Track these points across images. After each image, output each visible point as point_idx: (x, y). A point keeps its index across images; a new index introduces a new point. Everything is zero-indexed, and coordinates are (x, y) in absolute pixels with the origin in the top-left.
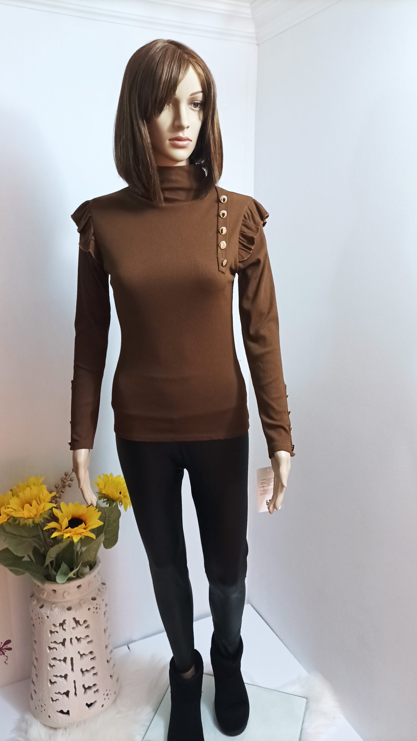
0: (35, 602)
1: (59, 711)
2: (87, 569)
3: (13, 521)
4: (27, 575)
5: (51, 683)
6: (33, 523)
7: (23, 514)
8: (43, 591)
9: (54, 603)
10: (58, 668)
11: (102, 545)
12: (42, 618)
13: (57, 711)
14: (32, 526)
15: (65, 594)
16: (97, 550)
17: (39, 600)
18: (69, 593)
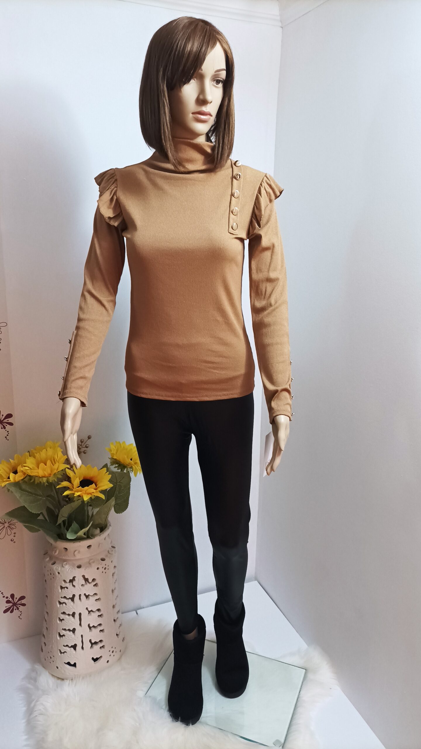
0: (48, 559)
1: (66, 662)
2: (98, 530)
3: (29, 480)
4: (41, 532)
5: (61, 636)
6: (47, 481)
7: (38, 473)
8: (56, 549)
9: (65, 561)
10: (67, 622)
11: (113, 509)
12: (53, 574)
13: (65, 663)
14: (47, 485)
15: (76, 553)
16: (107, 514)
17: (51, 558)
18: (79, 552)
